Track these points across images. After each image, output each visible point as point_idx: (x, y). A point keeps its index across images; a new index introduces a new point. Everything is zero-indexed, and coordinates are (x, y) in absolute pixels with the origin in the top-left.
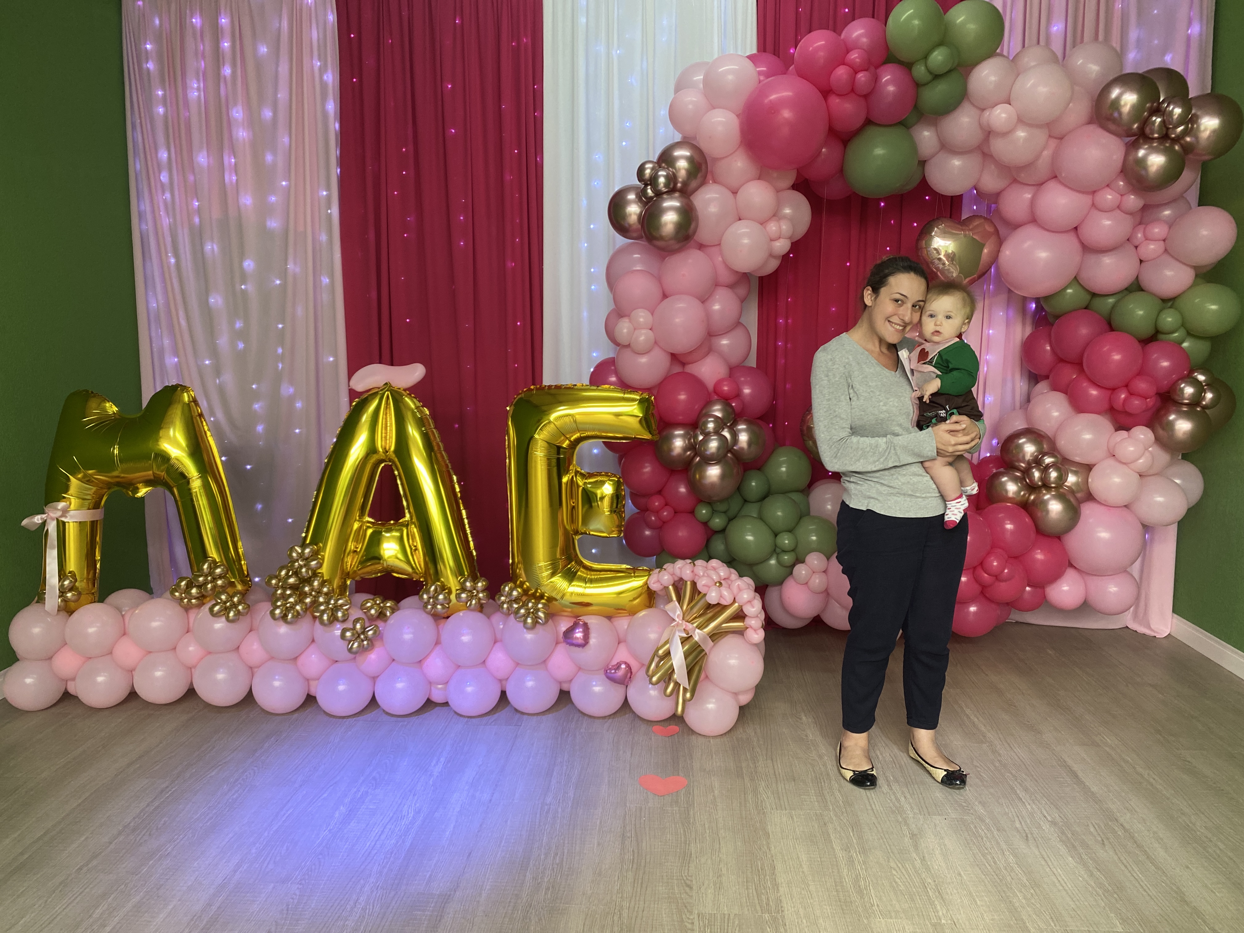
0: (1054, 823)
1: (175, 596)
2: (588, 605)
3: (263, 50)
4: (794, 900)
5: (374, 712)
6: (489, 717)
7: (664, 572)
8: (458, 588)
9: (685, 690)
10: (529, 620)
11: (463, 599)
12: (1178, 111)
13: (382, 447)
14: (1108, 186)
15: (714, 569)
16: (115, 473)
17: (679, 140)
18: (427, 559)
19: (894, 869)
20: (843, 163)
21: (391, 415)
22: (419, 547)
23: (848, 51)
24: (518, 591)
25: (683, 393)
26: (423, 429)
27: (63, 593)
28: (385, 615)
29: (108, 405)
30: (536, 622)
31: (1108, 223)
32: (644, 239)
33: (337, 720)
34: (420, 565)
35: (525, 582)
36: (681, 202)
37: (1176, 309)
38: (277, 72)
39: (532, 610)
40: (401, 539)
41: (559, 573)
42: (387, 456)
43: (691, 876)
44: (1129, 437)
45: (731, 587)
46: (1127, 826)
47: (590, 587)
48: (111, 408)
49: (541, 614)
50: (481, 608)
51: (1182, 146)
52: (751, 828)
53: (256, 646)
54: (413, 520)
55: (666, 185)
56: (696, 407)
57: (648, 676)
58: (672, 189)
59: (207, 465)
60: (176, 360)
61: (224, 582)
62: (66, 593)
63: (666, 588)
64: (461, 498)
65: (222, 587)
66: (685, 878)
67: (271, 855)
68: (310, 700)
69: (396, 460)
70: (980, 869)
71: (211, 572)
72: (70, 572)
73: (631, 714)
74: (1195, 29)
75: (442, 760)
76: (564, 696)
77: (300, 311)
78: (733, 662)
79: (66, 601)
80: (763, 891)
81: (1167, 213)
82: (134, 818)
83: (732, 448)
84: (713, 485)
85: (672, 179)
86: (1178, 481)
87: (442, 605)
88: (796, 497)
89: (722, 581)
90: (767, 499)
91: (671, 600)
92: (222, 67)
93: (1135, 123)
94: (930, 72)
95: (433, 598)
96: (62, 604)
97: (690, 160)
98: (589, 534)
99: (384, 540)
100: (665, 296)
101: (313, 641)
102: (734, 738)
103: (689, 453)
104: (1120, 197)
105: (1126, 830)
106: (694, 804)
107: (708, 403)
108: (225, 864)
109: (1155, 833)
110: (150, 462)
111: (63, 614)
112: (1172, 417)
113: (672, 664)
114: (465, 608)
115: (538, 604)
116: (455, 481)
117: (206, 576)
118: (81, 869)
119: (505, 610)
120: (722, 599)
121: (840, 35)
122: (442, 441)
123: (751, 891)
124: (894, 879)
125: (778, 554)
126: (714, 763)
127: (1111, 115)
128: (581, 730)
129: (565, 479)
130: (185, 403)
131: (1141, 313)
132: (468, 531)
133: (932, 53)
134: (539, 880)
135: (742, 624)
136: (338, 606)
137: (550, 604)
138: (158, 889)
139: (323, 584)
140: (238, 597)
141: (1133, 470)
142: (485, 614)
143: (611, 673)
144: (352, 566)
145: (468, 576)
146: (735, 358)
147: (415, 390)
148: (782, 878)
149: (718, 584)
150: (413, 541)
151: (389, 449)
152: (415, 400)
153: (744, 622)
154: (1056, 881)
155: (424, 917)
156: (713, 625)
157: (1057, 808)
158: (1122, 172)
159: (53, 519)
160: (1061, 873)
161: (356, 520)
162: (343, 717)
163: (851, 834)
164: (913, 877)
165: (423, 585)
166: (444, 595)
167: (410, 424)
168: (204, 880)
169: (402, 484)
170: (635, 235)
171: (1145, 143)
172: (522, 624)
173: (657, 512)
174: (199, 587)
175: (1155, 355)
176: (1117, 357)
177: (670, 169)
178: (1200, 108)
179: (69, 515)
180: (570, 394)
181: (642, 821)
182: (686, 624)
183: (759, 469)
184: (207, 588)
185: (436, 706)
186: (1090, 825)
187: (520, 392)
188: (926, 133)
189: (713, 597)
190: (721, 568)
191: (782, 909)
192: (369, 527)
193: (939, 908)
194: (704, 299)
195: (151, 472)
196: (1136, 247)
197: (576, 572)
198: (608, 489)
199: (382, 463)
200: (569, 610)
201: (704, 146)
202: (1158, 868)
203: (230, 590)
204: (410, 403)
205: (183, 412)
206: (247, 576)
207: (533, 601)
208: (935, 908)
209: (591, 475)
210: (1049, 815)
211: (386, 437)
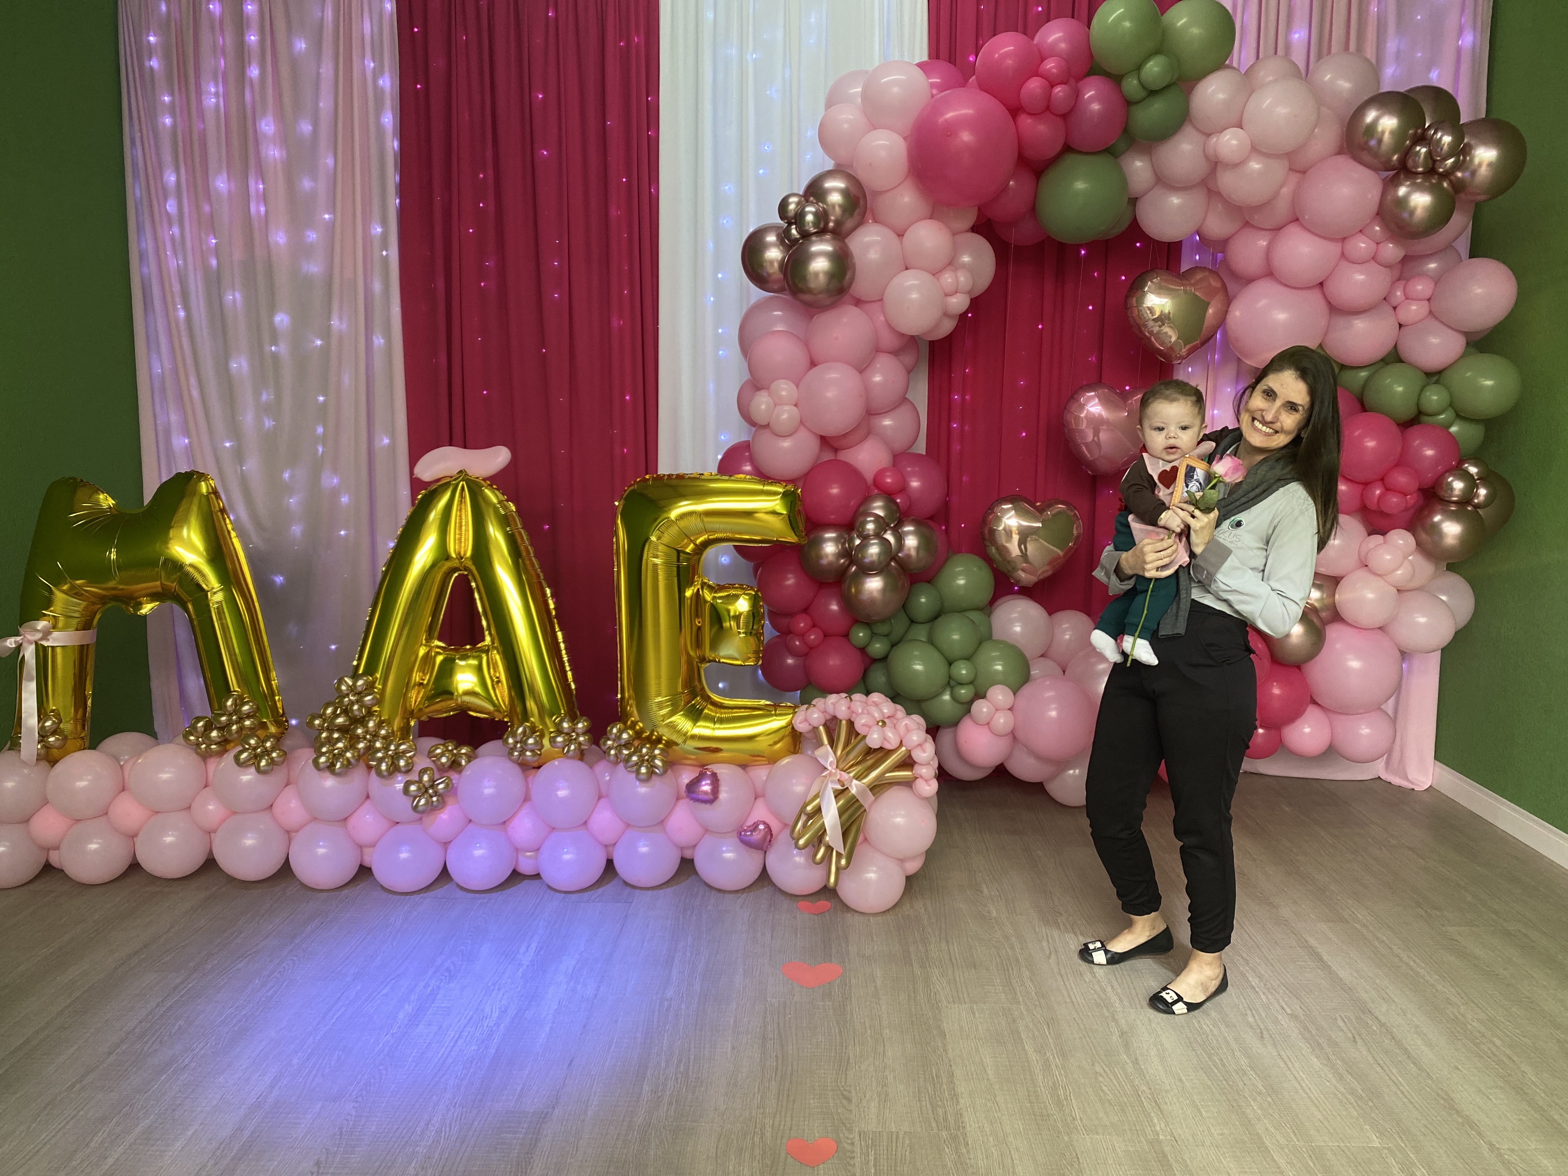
0: (1294, 1017)
1: (190, 740)
2: (717, 750)
3: (301, 45)
4: (978, 1114)
5: (445, 887)
6: (592, 892)
7: (814, 708)
8: (552, 730)
9: (839, 855)
10: (643, 770)
11: (559, 744)
12: (1447, 139)
13: (455, 552)
14: (1361, 231)
15: (876, 704)
16: (112, 584)
17: (831, 168)
18: (513, 694)
19: (1101, 1075)
20: (1035, 197)
21: (466, 511)
22: (503, 678)
23: (1043, 59)
24: (628, 734)
25: (836, 486)
26: (508, 529)
27: (43, 737)
28: (460, 764)
29: (101, 496)
30: (651, 773)
31: (1360, 277)
32: (787, 292)
33: (399, 897)
34: (503, 701)
35: (638, 721)
36: (832, 245)
37: (1444, 385)
38: (318, 74)
39: (646, 757)
40: (479, 668)
41: (681, 711)
42: (461, 563)
43: (850, 1086)
44: (1385, 542)
45: (897, 727)
46: (1383, 1019)
47: (719, 728)
48: (106, 501)
49: (658, 762)
50: (581, 755)
51: (1451, 182)
52: (923, 1026)
53: (294, 804)
54: (496, 645)
55: (816, 224)
56: (852, 503)
57: (793, 839)
58: (822, 231)
59: (231, 575)
60: (186, 441)
61: (252, 723)
62: (48, 737)
63: (815, 729)
64: (556, 617)
65: (250, 729)
66: (842, 1089)
67: (318, 1065)
68: (364, 872)
69: (473, 568)
70: (1205, 1073)
71: (237, 711)
72: (53, 711)
73: (770, 887)
74: (1468, 40)
75: (534, 946)
76: (687, 866)
77: (347, 380)
78: (899, 820)
79: (47, 747)
80: (939, 1103)
81: (1433, 266)
82: (141, 1022)
83: (897, 555)
84: (873, 601)
85: (822, 217)
86: (1444, 598)
87: (532, 751)
88: (975, 616)
89: (885, 720)
90: (939, 619)
91: (821, 744)
92: (247, 65)
93: (1394, 154)
94: (1144, 87)
95: (520, 742)
96: (43, 752)
97: (845, 193)
98: (719, 662)
99: (457, 670)
100: (813, 364)
101: (368, 797)
102: (900, 915)
103: (842, 561)
104: (1375, 245)
105: (1382, 1025)
106: (851, 997)
107: (867, 499)
108: (260, 1078)
109: (1417, 1027)
110: (156, 569)
111: (44, 764)
112: (1437, 518)
113: (823, 823)
114: (562, 755)
115: (654, 750)
116: (549, 595)
117: (231, 715)
118: (73, 1086)
119: (612, 758)
120: (885, 741)
121: (1033, 38)
122: (531, 545)
123: (924, 1103)
124: (1101, 1087)
125: (952, 688)
126: (876, 947)
127: (1366, 143)
128: (709, 908)
129: (689, 593)
130: (203, 495)
131: (1400, 389)
132: (565, 658)
133: (1146, 64)
134: (660, 1094)
135: (910, 773)
136: (399, 753)
137: (670, 750)
138: (174, 1110)
139: (380, 725)
140: (272, 742)
141: (1389, 584)
142: (586, 763)
143: (746, 835)
144: (417, 703)
145: (565, 714)
146: (900, 442)
147: (497, 480)
148: (962, 1088)
149: (880, 724)
150: (495, 671)
151: (465, 554)
152: (497, 492)
153: (912, 771)
154: (1299, 1087)
155: (515, 1141)
156: (874, 774)
157: (1297, 998)
158: (1378, 214)
159: (30, 643)
160: (1304, 1076)
161: (422, 644)
162: (407, 894)
163: (1047, 1033)
164: (1124, 1084)
165: (508, 727)
166: (535, 739)
167: (491, 522)
168: (233, 1098)
169: (481, 599)
170: (776, 287)
171: (1407, 178)
172: (634, 775)
173: (802, 636)
174: (220, 729)
175: (1417, 442)
176: (1371, 444)
177: (820, 204)
178: (1474, 135)
179: (52, 638)
180: (694, 486)
181: (787, 1018)
182: (841, 774)
183: (929, 581)
184: (231, 730)
185: (524, 879)
186: (1338, 1017)
187: (633, 482)
188: (1138, 164)
189: (874, 739)
190: (884, 704)
191: (964, 1125)
192: (438, 653)
193: (1156, 1121)
194: (862, 368)
195: (158, 583)
196: (1395, 308)
197: (703, 710)
198: (742, 605)
199: (455, 572)
200: (693, 757)
201: (862, 175)
202: (1421, 1069)
203: (260, 733)
204: (492, 496)
205: (200, 507)
206: (282, 716)
207: (648, 746)
208: (1152, 1121)
209: (721, 588)
210: (1289, 1007)
211: (460, 539)
